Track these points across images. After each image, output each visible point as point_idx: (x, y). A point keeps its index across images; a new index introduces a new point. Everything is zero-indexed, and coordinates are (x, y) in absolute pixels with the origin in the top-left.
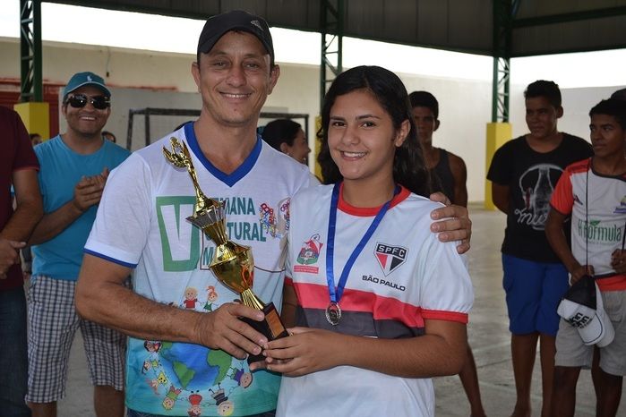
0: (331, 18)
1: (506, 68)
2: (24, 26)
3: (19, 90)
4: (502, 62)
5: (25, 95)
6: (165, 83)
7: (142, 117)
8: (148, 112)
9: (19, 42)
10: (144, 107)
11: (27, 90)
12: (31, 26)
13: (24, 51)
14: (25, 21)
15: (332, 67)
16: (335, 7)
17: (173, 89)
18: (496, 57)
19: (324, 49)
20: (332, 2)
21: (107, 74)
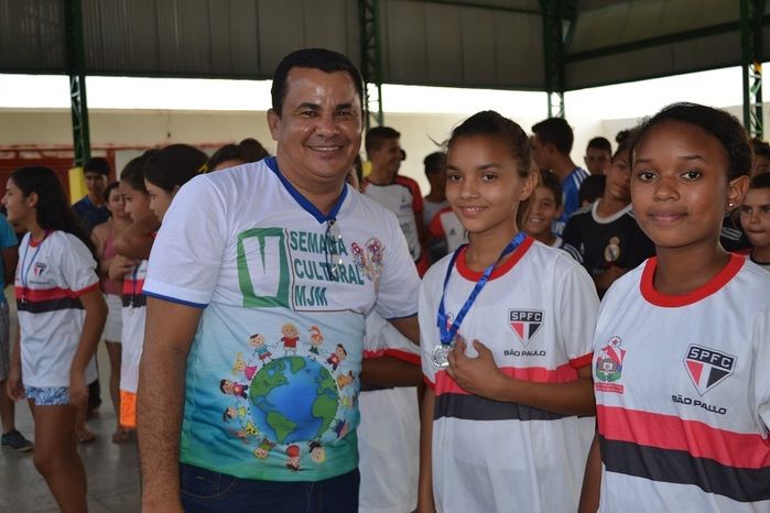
0: (371, 69)
1: (562, 104)
2: (74, 99)
3: (71, 155)
4: (555, 96)
5: (78, 161)
9: (70, 111)
11: (79, 156)
12: (79, 99)
13: (75, 121)
14: (74, 95)
15: (374, 115)
16: (374, 58)
18: (550, 92)
20: (371, 52)
21: (169, 135)
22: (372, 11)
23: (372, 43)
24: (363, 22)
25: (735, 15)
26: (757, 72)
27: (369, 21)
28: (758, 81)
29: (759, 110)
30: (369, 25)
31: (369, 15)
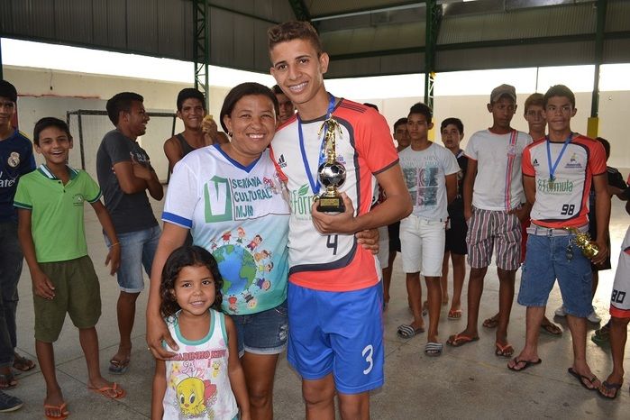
0: (200, 53)
6: (91, 94)
7: (77, 116)
8: (80, 113)
10: (77, 109)
15: (202, 85)
16: (203, 46)
17: (97, 98)
19: (197, 73)
20: (201, 42)
21: (51, 88)
22: (204, 14)
23: (202, 35)
24: (196, 21)
25: (423, 44)
26: (431, 78)
27: (200, 20)
28: (432, 83)
29: (432, 99)
30: (200, 24)
31: (200, 16)
